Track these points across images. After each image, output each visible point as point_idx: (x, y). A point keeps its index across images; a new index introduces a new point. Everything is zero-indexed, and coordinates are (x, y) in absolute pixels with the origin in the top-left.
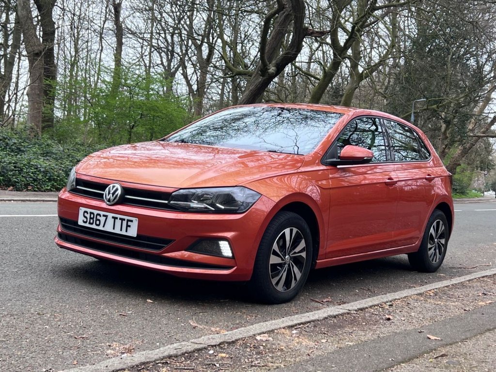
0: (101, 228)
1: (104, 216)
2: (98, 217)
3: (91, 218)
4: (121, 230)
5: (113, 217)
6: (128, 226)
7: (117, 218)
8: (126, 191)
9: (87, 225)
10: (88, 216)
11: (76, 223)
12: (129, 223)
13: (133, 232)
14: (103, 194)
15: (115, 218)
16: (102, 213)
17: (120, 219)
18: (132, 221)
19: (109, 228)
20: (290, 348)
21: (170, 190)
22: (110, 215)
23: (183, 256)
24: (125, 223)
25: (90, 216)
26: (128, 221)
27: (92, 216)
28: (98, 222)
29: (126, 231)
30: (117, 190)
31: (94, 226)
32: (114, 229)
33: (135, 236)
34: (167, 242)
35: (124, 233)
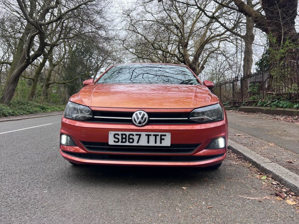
0: (135, 144)
1: (136, 135)
4: (156, 143)
5: (146, 135)
6: (161, 139)
7: (151, 135)
9: (120, 144)
10: (120, 137)
11: (107, 144)
12: (163, 137)
13: (167, 142)
14: (131, 120)
15: (148, 136)
16: (134, 133)
17: (154, 135)
18: (165, 135)
19: (143, 142)
21: (189, 110)
22: (143, 134)
23: (203, 152)
24: (158, 138)
25: (122, 137)
26: (161, 136)
27: (124, 136)
28: (131, 140)
29: (161, 143)
30: (144, 115)
31: (127, 144)
32: (148, 143)
33: (169, 145)
34: (196, 146)
35: (158, 144)
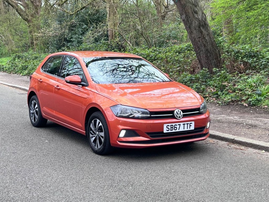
0: (177, 130)
1: (178, 125)
2: (176, 126)
3: (171, 128)
4: (187, 128)
6: (190, 126)
7: (185, 124)
9: (170, 131)
10: (170, 127)
11: (163, 132)
12: (191, 125)
15: (184, 124)
17: (187, 124)
18: (192, 123)
19: (182, 129)
22: (182, 124)
24: (189, 125)
26: (190, 123)
27: (172, 127)
28: (176, 129)
30: (180, 112)
31: (174, 131)
32: (184, 129)
33: (193, 129)
35: (189, 129)
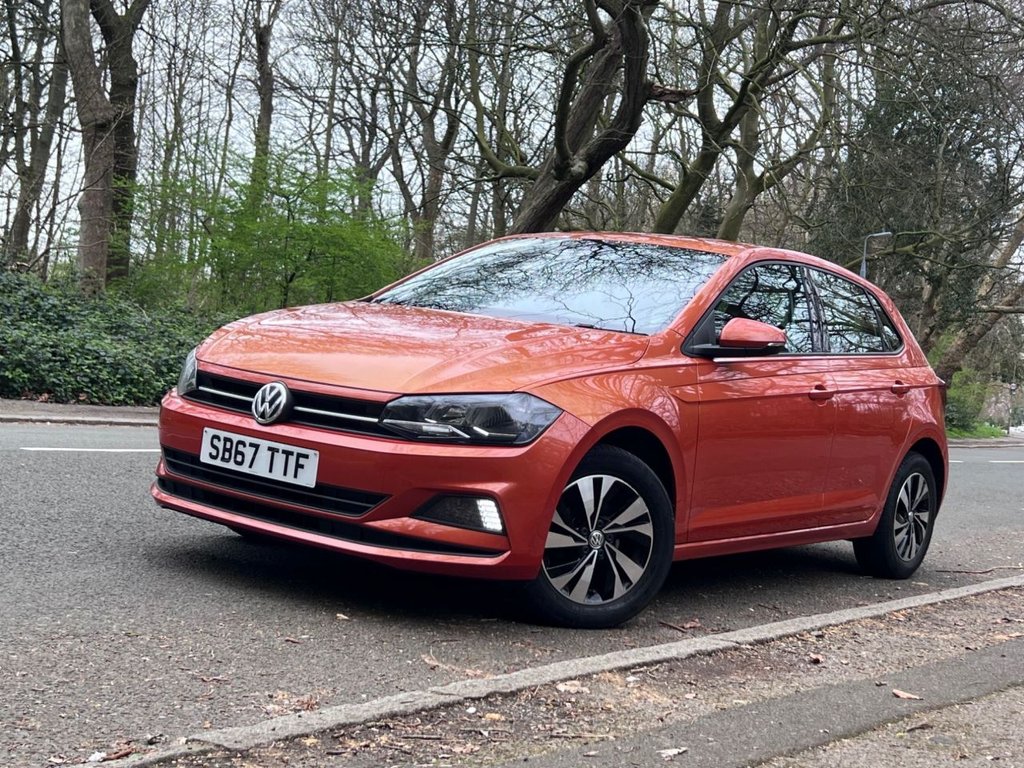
0: (244, 469)
1: (251, 445)
3: (225, 450)
4: (285, 474)
5: (270, 449)
6: (299, 466)
7: (277, 451)
8: (297, 396)
9: (218, 463)
10: (220, 445)
11: (196, 459)
12: (302, 461)
13: (308, 478)
14: (251, 403)
15: (273, 450)
16: (248, 440)
17: (284, 452)
18: (306, 457)
19: (260, 469)
20: (625, 708)
21: (384, 397)
22: (264, 444)
23: (404, 526)
24: (292, 460)
25: (225, 444)
26: (300, 455)
27: (228, 445)
28: (239, 458)
29: (295, 476)
30: (278, 394)
31: (231, 466)
32: (271, 471)
33: (313, 486)
34: (374, 498)
35: (289, 479)
